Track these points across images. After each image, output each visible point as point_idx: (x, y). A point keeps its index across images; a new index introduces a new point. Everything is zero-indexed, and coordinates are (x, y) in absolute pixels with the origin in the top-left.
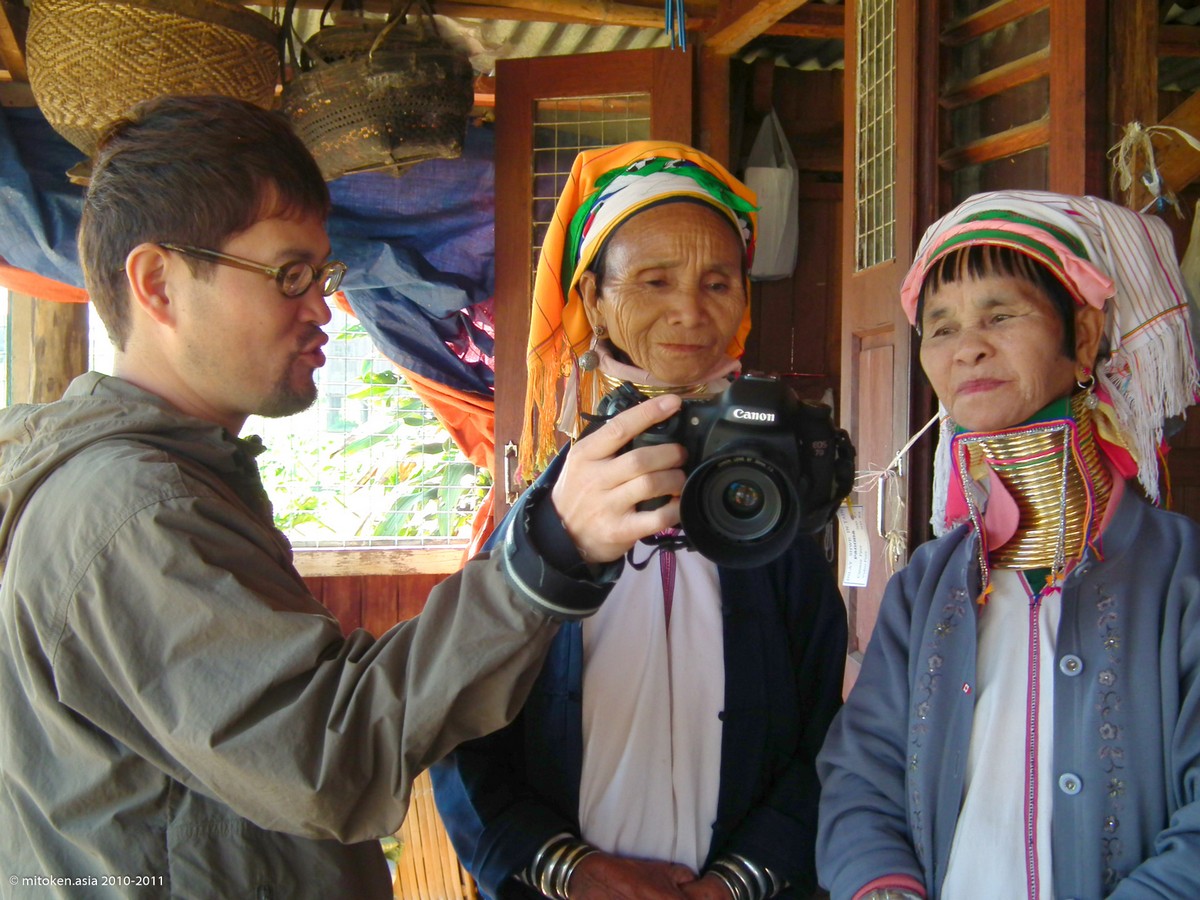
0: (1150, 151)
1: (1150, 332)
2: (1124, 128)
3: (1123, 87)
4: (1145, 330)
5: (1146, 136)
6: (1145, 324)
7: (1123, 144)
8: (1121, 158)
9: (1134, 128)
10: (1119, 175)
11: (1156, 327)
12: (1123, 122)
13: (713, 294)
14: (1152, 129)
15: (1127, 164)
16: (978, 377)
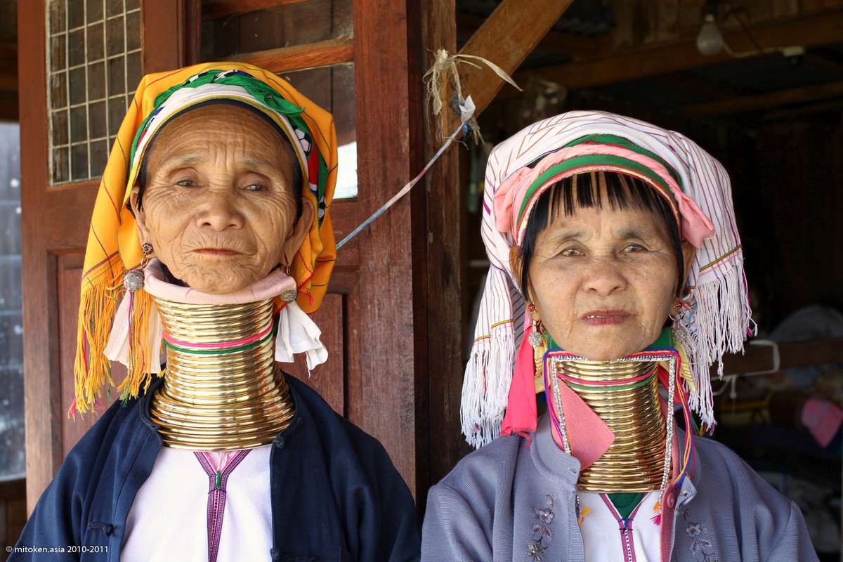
0: (457, 77)
1: (718, 271)
2: (435, 55)
3: (432, 14)
4: (714, 269)
5: (453, 63)
6: (714, 263)
7: (434, 70)
8: (434, 83)
9: (443, 55)
10: (432, 99)
11: (722, 267)
12: (433, 48)
13: (251, 196)
14: (458, 57)
15: (438, 89)
16: (610, 309)
